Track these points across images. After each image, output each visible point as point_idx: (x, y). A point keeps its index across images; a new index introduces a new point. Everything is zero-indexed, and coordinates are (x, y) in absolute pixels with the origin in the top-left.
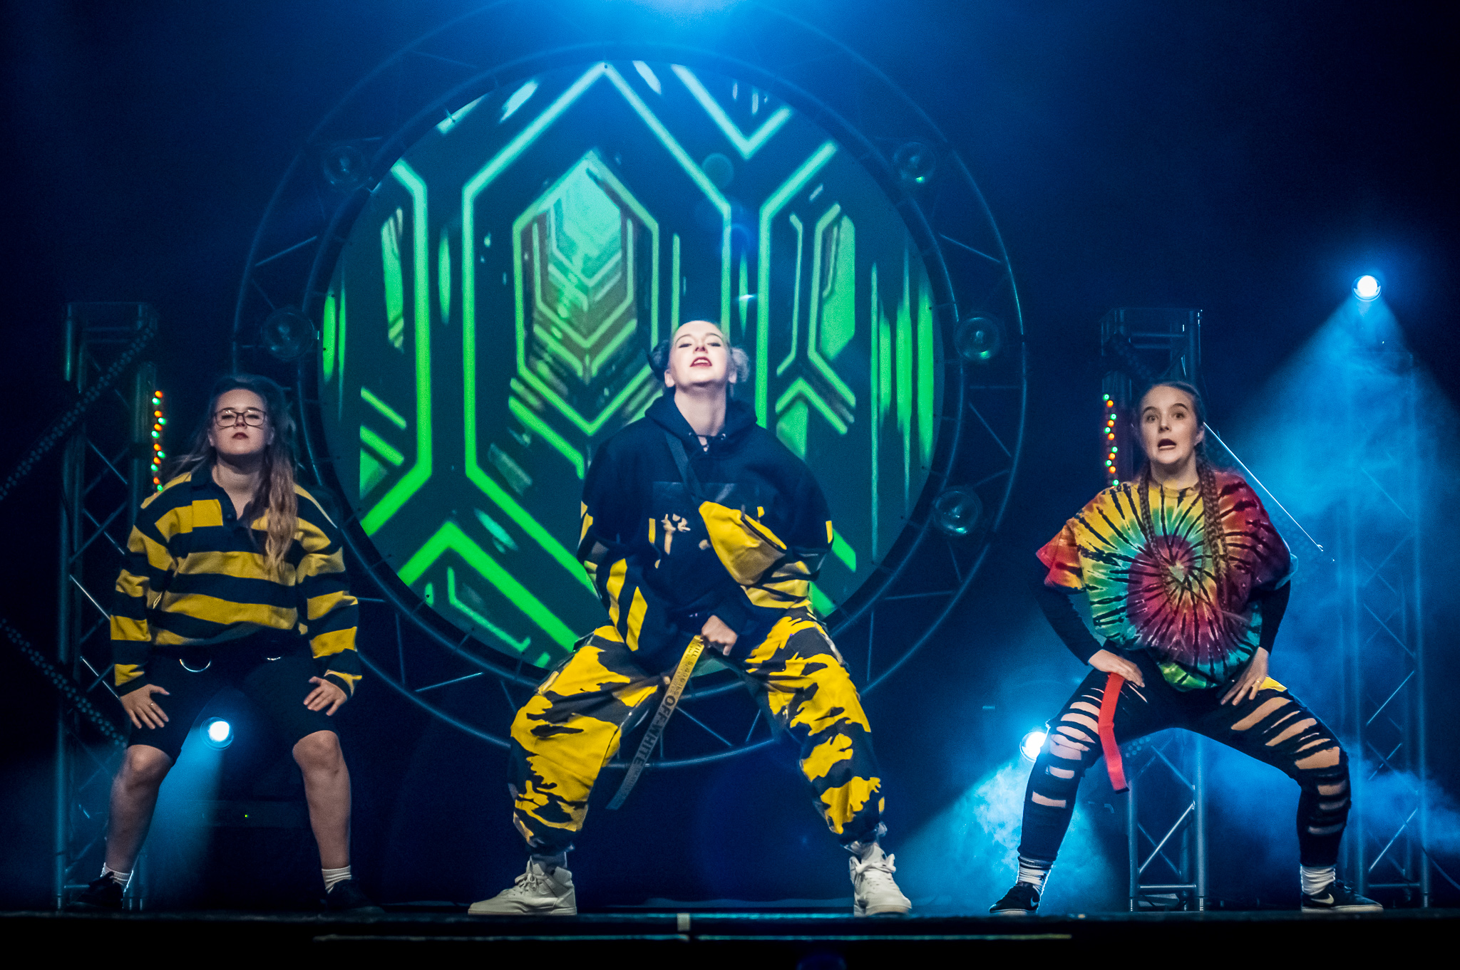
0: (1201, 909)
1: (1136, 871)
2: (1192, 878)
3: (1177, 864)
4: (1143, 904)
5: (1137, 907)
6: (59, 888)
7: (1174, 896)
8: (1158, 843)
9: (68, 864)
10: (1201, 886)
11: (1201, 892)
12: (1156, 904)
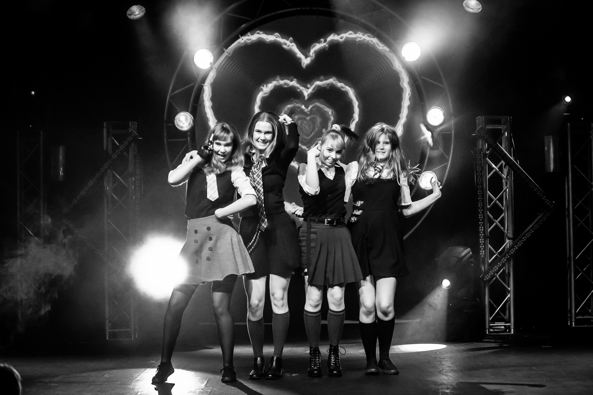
0: (512, 332)
1: (489, 319)
2: (509, 322)
3: (505, 314)
4: (491, 330)
5: (489, 332)
6: (107, 332)
7: (503, 327)
8: (498, 307)
10: (512, 324)
11: (512, 327)
12: (496, 330)
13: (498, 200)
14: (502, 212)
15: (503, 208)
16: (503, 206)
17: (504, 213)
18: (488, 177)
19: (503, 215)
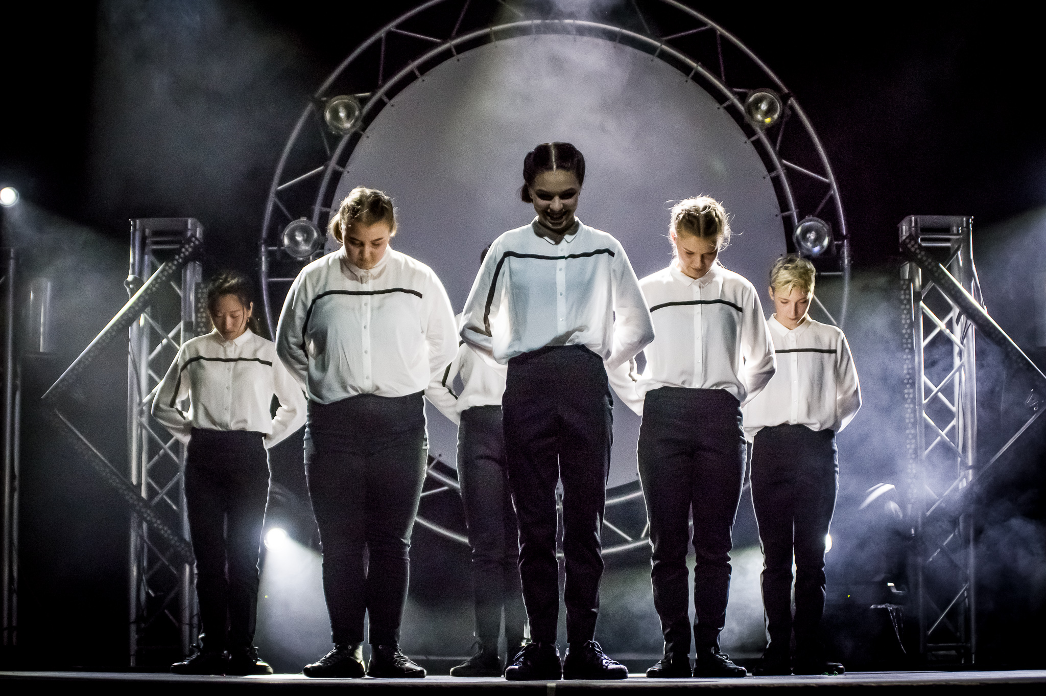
0: (973, 662)
1: (924, 634)
2: (967, 638)
3: (956, 628)
6: (132, 650)
7: (953, 652)
10: (973, 644)
11: (973, 650)
12: (940, 658)
13: (942, 391)
14: (950, 415)
15: (954, 409)
16: (953, 405)
17: (955, 419)
18: (924, 344)
19: (953, 423)
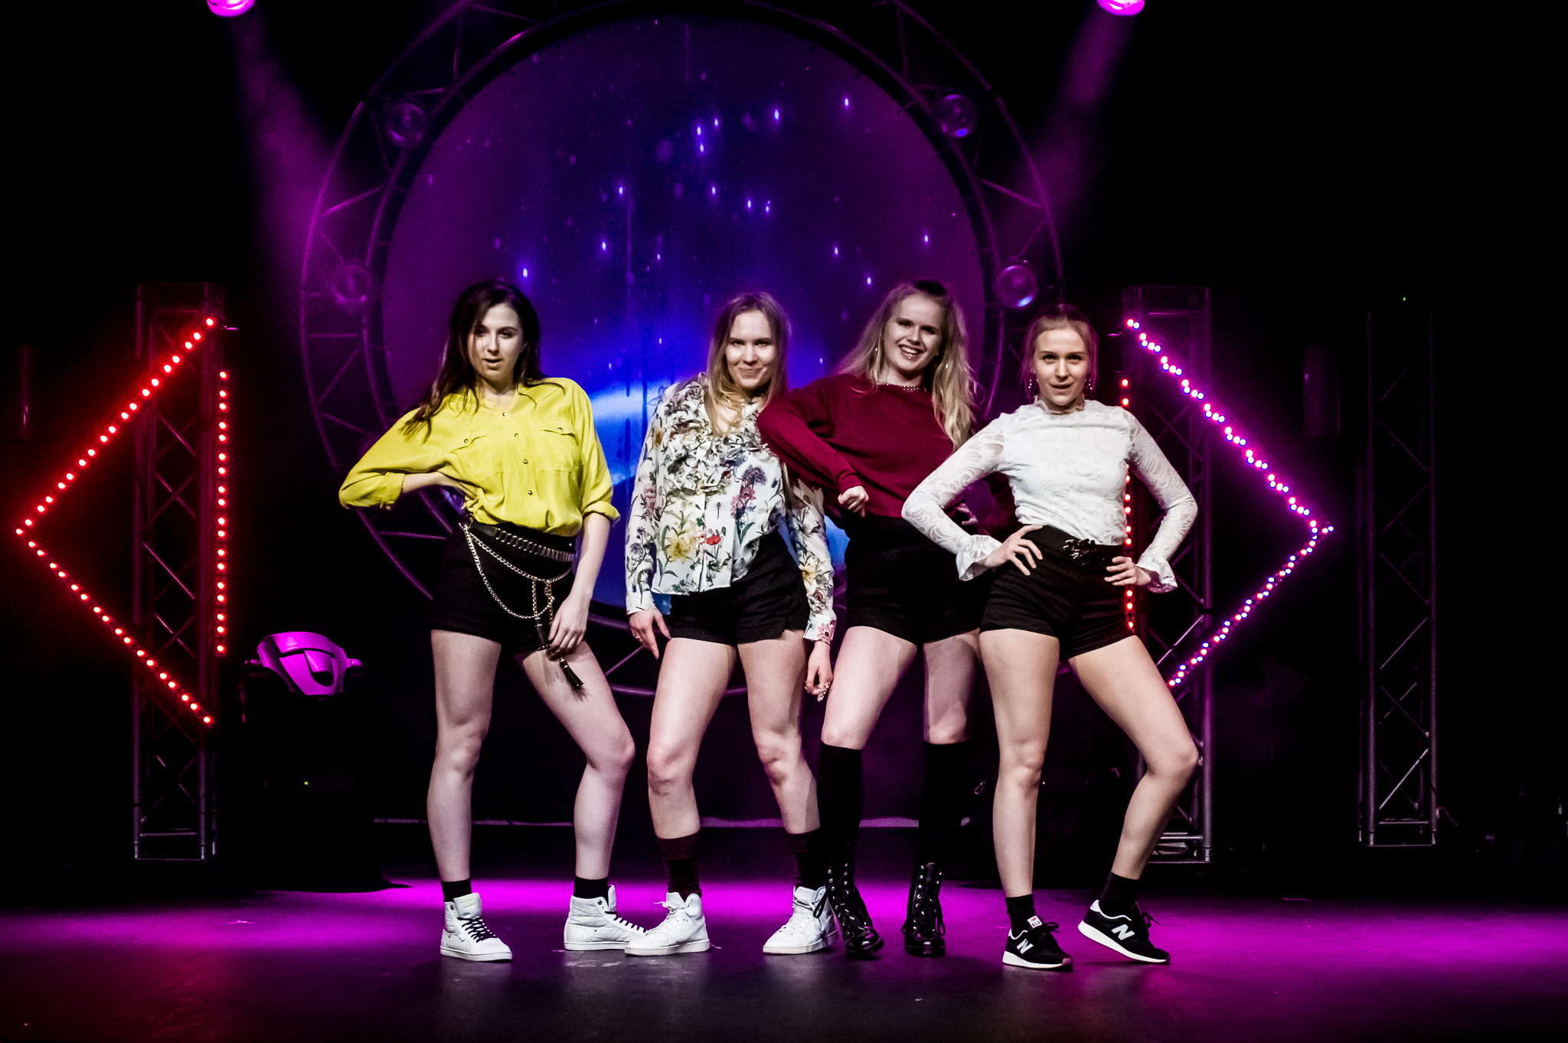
0: (1207, 859)
6: (136, 838)
7: (1183, 845)
9: (142, 815)
10: (1206, 837)
11: (1207, 845)
12: (1164, 853)
17: (1190, 544)
19: (1187, 549)
